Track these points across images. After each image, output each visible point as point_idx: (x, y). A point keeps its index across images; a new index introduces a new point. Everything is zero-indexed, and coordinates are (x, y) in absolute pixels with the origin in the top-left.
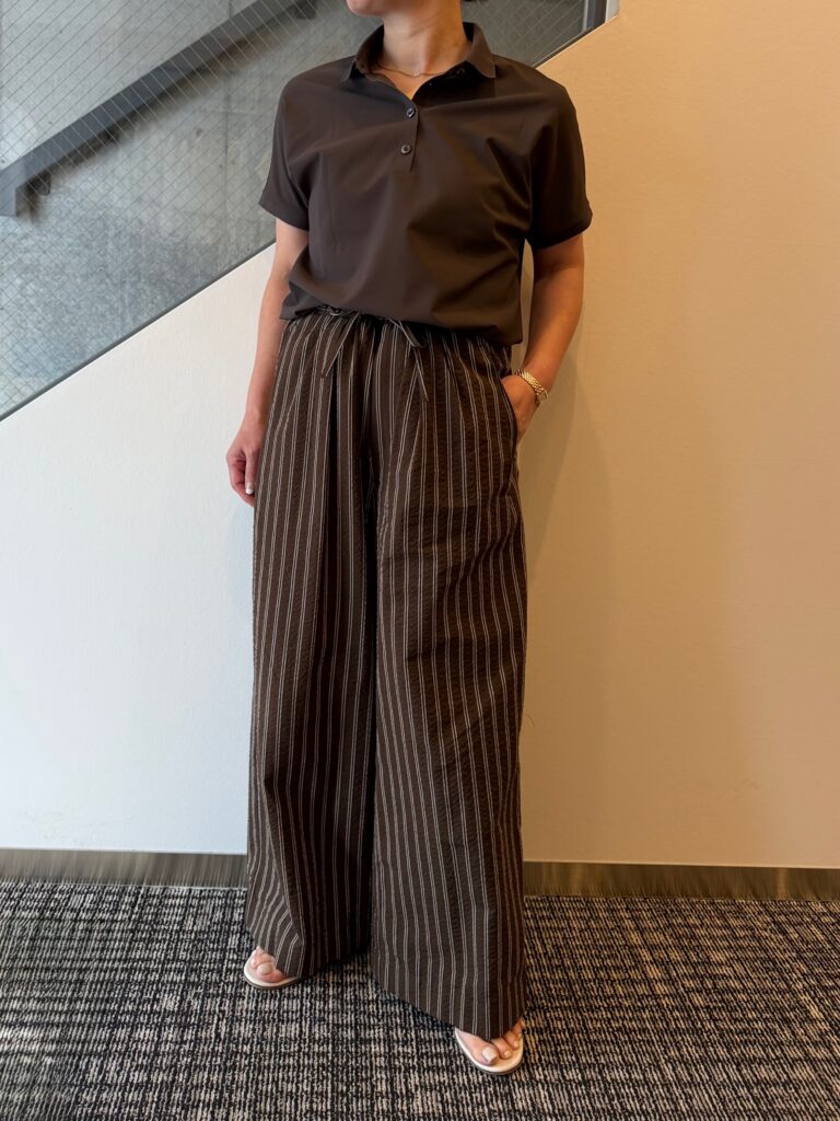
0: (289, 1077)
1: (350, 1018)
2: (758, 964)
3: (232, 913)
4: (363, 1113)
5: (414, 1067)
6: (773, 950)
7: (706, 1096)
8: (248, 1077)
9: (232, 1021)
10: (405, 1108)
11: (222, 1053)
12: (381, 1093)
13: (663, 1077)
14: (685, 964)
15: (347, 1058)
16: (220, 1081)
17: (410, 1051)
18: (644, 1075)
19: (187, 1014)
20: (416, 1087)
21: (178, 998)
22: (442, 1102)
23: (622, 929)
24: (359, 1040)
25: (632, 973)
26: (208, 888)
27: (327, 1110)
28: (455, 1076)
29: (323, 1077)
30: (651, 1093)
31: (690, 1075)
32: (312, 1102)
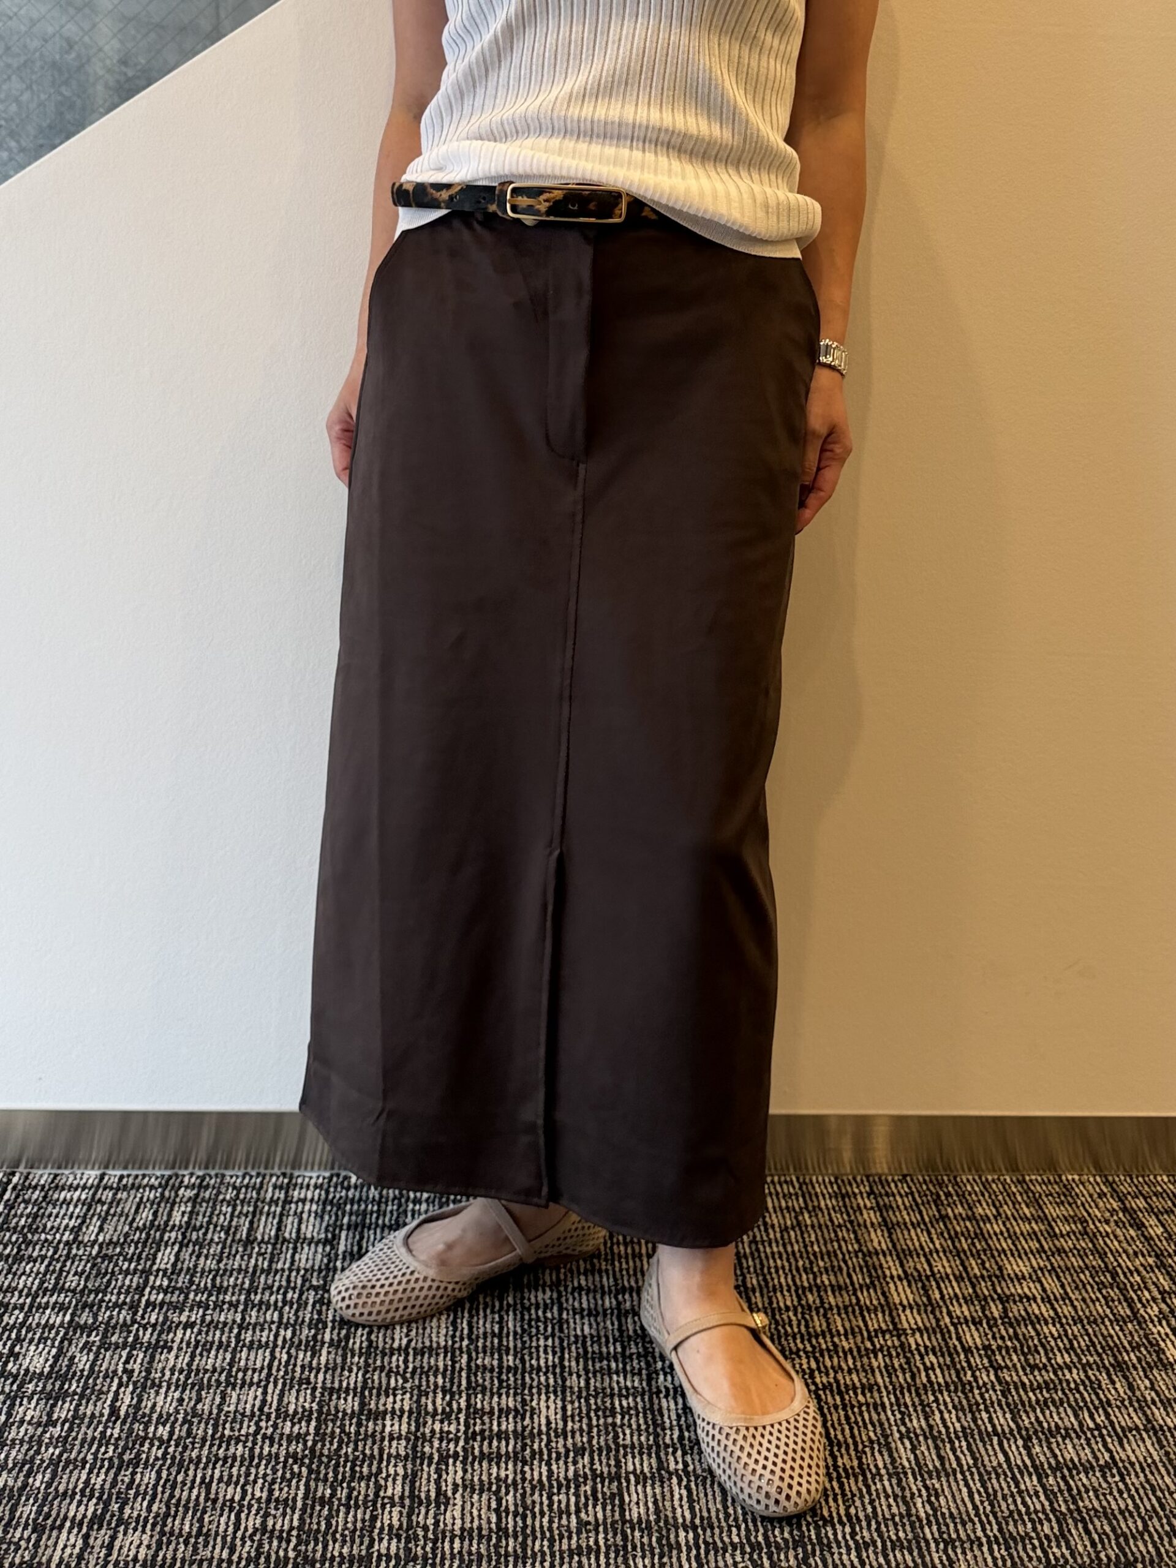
0: (231, 1476)
1: (355, 1378)
2: (1086, 1277)
3: (172, 1210)
4: (355, 1530)
5: (456, 1454)
6: (1116, 1254)
7: (965, 1490)
8: (159, 1477)
9: (144, 1387)
10: (430, 1521)
11: (119, 1438)
12: (392, 1498)
13: (893, 1461)
14: (959, 1279)
15: (341, 1442)
16: (107, 1486)
17: (453, 1428)
18: (859, 1459)
19: (65, 1378)
20: (456, 1486)
21: (54, 1351)
22: (497, 1511)
23: (855, 1226)
24: (365, 1413)
25: (864, 1297)
26: (134, 1173)
27: (291, 1528)
28: (527, 1468)
29: (293, 1474)
30: (868, 1487)
31: (941, 1458)
32: (266, 1515)
